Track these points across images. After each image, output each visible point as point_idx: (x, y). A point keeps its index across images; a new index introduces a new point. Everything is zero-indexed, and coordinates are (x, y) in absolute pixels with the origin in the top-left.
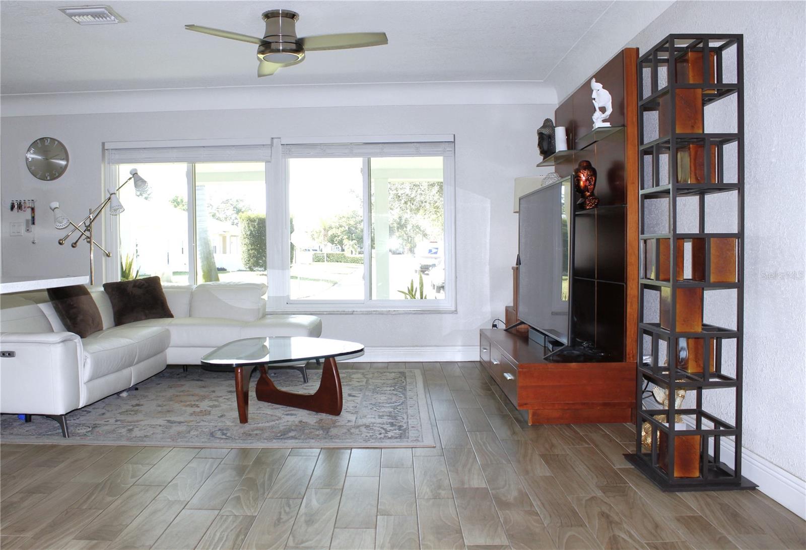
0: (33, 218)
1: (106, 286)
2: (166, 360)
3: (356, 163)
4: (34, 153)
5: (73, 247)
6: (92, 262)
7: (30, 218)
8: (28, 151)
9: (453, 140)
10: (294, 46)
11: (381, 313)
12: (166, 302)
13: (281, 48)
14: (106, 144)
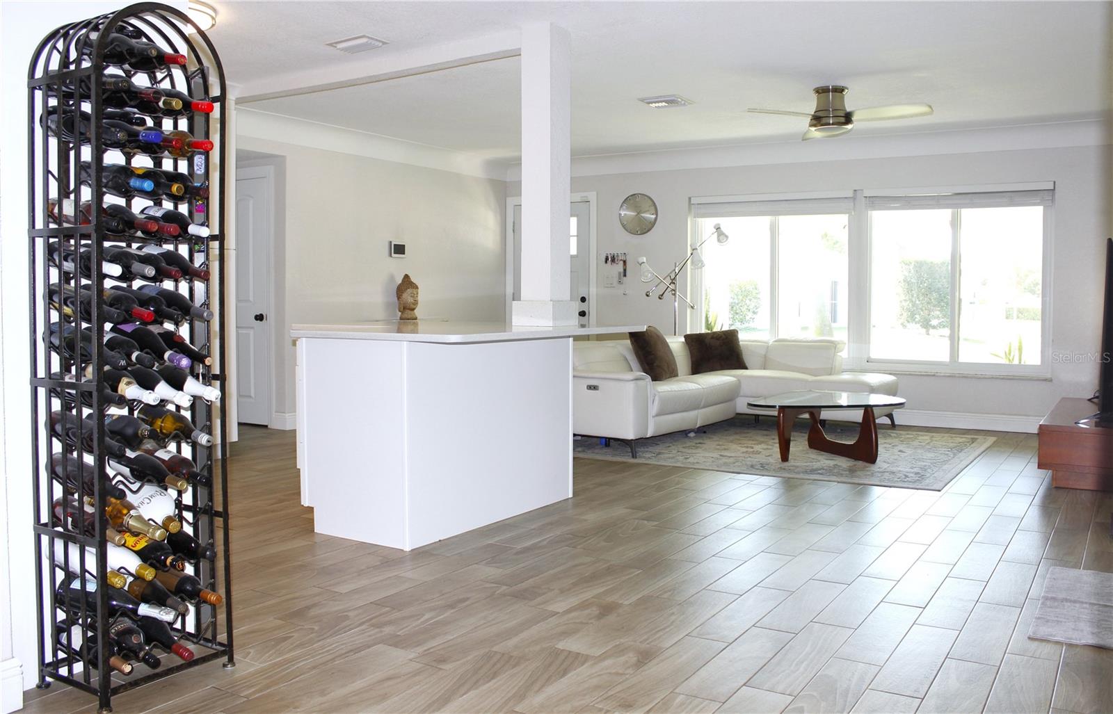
0: (625, 270)
1: (687, 337)
2: (735, 408)
3: (946, 214)
4: (627, 209)
5: (660, 298)
6: (677, 313)
7: (622, 270)
8: (621, 206)
9: (1052, 188)
10: (843, 120)
11: (965, 377)
12: (742, 355)
13: (831, 122)
14: (692, 199)
